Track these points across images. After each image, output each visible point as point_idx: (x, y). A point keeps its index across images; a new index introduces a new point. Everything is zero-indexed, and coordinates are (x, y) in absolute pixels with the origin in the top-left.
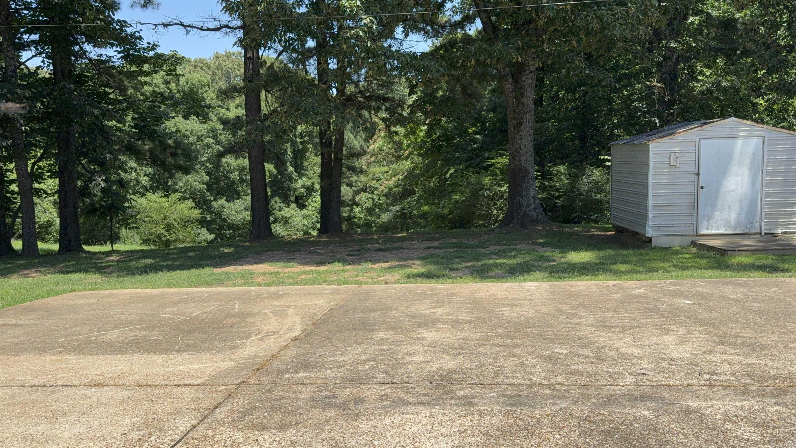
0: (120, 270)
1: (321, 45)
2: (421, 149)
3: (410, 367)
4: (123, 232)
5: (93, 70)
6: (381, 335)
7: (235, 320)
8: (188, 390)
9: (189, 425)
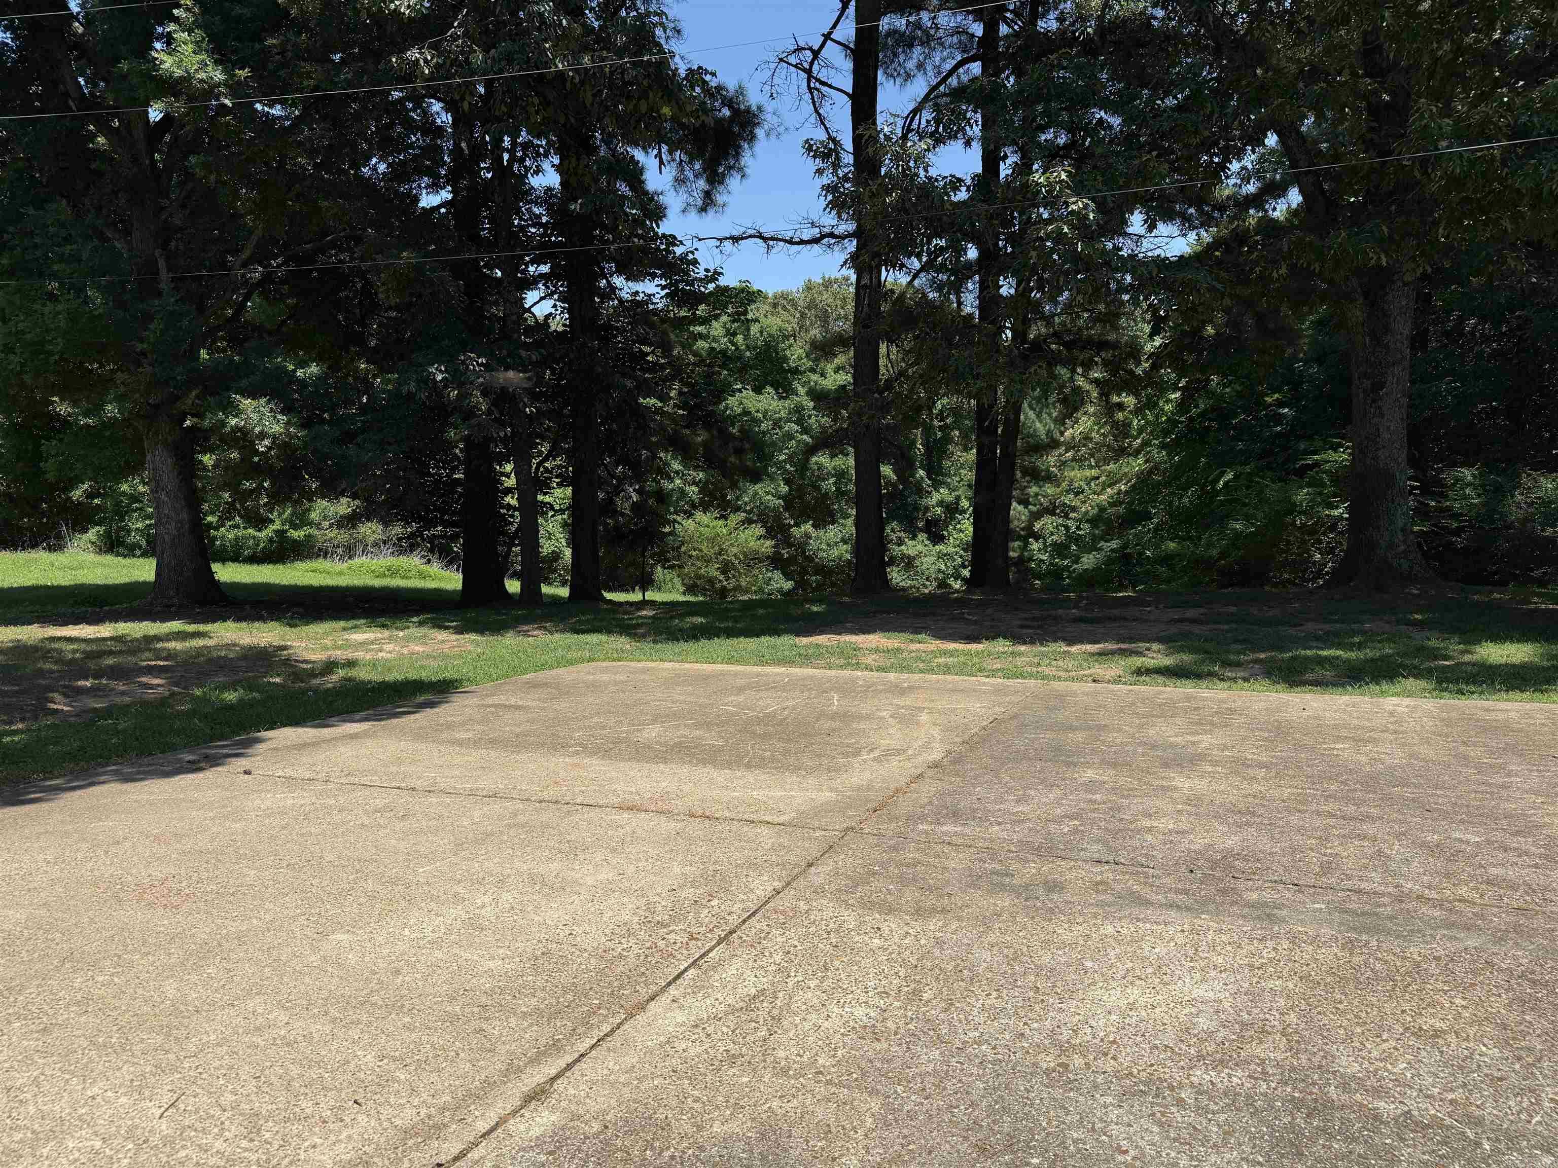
0: (658, 632)
1: (988, 257)
2: (1165, 437)
3: (1149, 837)
4: (659, 572)
5: (625, 316)
6: (1090, 774)
7: (833, 725)
8: (765, 831)
9: (770, 889)
